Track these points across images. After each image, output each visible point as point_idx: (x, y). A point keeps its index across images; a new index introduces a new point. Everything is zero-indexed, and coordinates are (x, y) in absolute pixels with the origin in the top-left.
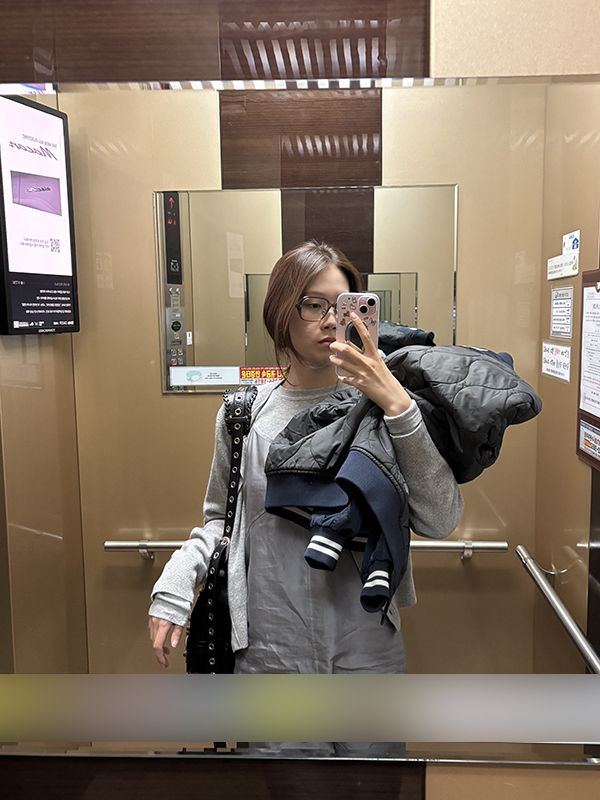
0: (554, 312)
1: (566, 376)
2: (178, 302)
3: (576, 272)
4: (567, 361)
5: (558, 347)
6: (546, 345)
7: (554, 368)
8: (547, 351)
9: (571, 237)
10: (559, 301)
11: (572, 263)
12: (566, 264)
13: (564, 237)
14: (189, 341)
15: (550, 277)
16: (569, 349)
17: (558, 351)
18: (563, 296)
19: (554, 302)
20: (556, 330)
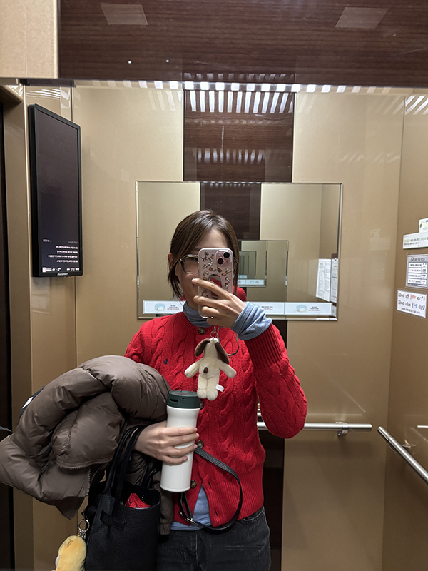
0: (410, 270)
1: (422, 314)
4: (424, 304)
5: (414, 294)
7: (410, 308)
8: (403, 296)
10: (415, 264)
12: (423, 239)
15: (404, 247)
16: (425, 296)
17: (413, 297)
18: (419, 261)
19: (410, 264)
20: (411, 282)
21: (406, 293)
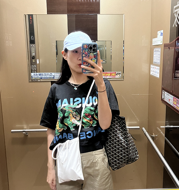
0: (154, 56)
1: (158, 76)
2: (34, 50)
3: (162, 43)
4: (159, 71)
5: (156, 67)
6: (152, 66)
7: (154, 73)
8: (152, 68)
9: (160, 32)
10: (156, 52)
11: (160, 40)
12: (159, 41)
13: (158, 32)
14: (38, 62)
15: (153, 45)
16: (159, 68)
17: (155, 68)
18: (157, 51)
19: (155, 52)
20: (155, 61)
21: (153, 66)
